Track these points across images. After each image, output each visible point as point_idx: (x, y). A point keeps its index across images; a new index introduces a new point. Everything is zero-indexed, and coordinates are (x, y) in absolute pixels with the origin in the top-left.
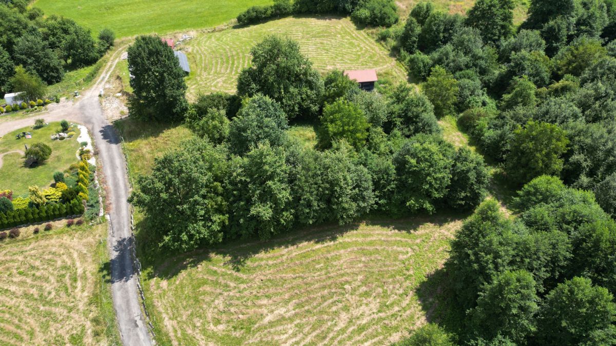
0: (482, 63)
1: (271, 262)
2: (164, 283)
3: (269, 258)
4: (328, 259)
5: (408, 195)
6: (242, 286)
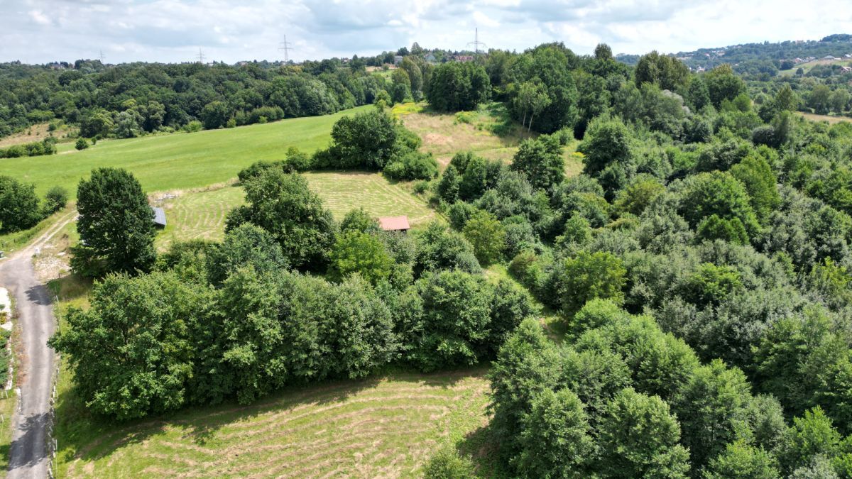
0: (532, 208)
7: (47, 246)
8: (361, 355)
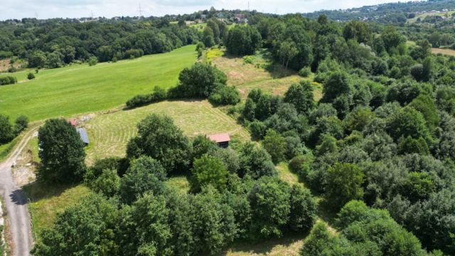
0: (299, 125)
5: (261, 224)
7: (19, 158)
8: (218, 240)
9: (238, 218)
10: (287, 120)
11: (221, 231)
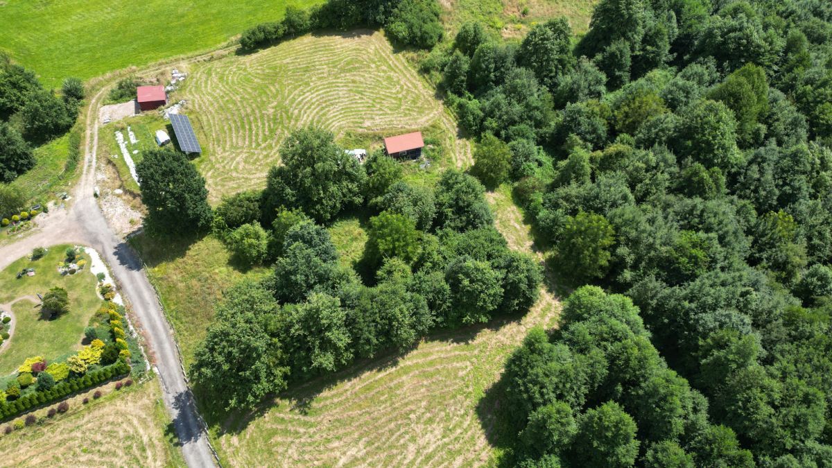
0: (537, 114)
1: (336, 400)
2: (235, 440)
3: (333, 396)
4: (391, 388)
5: (464, 311)
6: (312, 430)
7: (99, 177)
9: (432, 305)
10: (519, 101)
11: (413, 326)
